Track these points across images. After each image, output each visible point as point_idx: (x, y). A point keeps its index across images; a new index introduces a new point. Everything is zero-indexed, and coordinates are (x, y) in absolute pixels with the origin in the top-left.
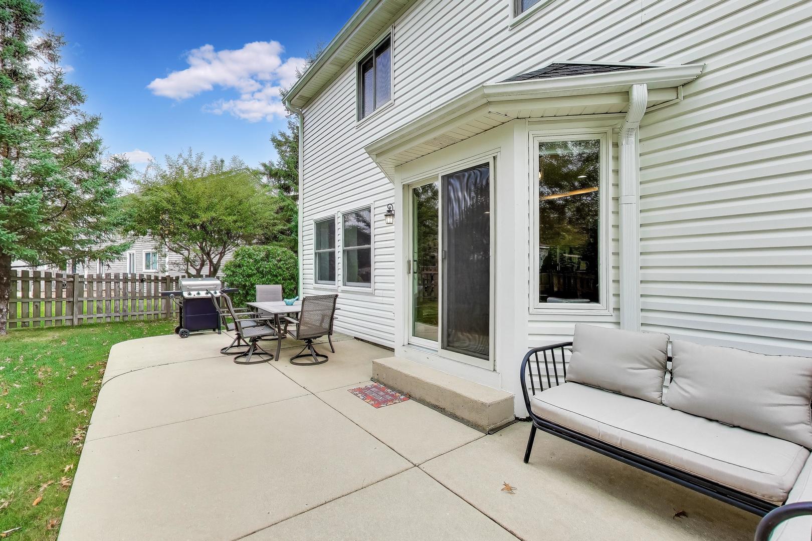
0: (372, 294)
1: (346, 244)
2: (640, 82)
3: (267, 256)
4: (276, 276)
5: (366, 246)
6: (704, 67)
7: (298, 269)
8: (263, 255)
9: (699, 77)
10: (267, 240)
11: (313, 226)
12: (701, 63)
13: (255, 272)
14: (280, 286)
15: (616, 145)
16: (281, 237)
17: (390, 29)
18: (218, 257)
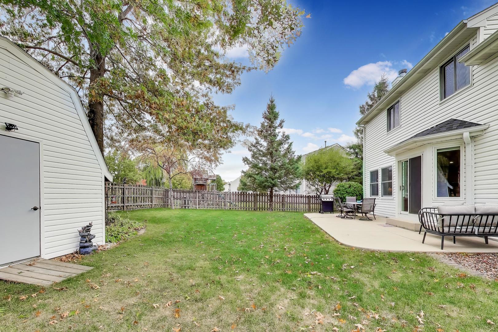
0: (393, 200)
1: (383, 180)
2: (466, 132)
3: (350, 187)
4: (353, 194)
5: (391, 181)
6: (489, 125)
7: (363, 192)
8: (348, 186)
9: (488, 128)
10: (349, 179)
11: (369, 173)
12: (488, 124)
13: (345, 192)
14: (355, 197)
15: (465, 147)
16: (356, 177)
17: (399, 99)
18: (328, 187)
